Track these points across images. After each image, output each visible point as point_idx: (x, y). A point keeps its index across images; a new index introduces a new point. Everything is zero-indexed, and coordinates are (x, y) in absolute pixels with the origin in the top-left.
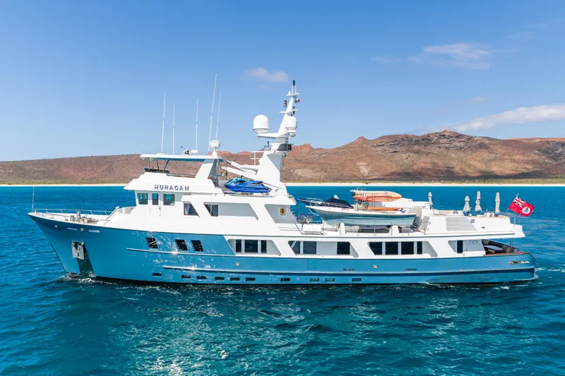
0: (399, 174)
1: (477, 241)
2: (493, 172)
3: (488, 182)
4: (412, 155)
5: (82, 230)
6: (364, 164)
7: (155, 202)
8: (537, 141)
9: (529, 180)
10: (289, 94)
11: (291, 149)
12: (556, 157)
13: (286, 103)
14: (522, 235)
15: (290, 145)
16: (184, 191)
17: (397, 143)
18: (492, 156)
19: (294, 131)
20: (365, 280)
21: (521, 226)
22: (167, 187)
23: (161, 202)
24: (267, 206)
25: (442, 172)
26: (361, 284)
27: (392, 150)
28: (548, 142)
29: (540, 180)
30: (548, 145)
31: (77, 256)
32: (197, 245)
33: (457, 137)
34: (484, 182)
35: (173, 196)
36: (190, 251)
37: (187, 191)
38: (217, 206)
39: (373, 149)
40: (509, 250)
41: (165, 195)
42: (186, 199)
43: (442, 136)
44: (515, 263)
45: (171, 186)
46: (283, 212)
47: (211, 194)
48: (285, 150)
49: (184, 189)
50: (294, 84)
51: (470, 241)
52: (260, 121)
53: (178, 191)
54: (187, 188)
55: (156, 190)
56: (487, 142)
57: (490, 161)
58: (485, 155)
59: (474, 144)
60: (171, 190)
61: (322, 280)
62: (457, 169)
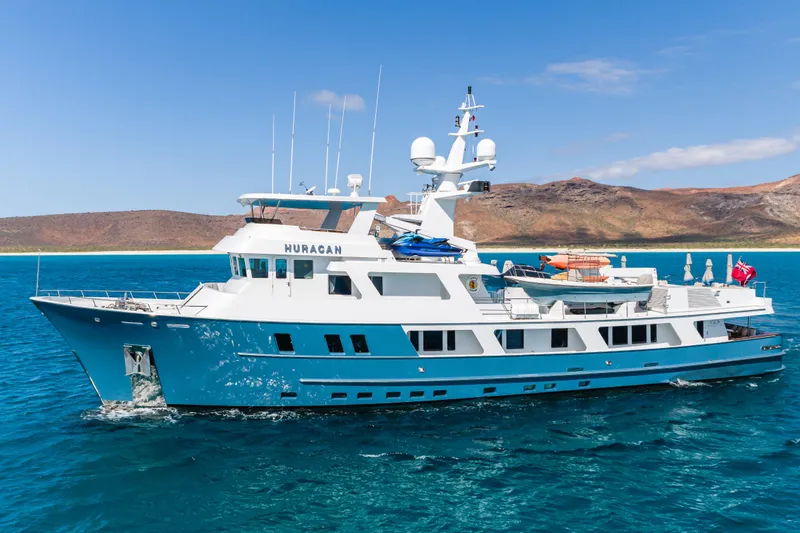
0: (515, 237)
1: (718, 321)
2: (638, 234)
3: (632, 247)
4: (531, 211)
5: (154, 324)
6: (467, 223)
7: (281, 274)
8: (693, 192)
9: (684, 244)
10: (463, 107)
11: (488, 189)
12: (718, 214)
13: (458, 119)
14: (770, 311)
15: (488, 184)
16: (334, 255)
17: (511, 194)
18: (636, 213)
19: (494, 162)
20: (595, 384)
21: (771, 299)
22: (305, 248)
23: (290, 274)
24: (462, 277)
25: (572, 235)
26: (592, 390)
27: (505, 204)
28: (707, 194)
29: (698, 243)
30: (707, 197)
31: (137, 372)
32: (360, 343)
33: (590, 187)
34: (627, 246)
35: (310, 263)
36: (348, 353)
37: (338, 255)
38: (381, 278)
39: (479, 202)
40: (745, 332)
41: (297, 263)
42: (335, 268)
43: (571, 185)
44: (767, 348)
45: (313, 247)
46: (473, 287)
47: (376, 259)
48: (479, 191)
49: (333, 250)
50: (470, 91)
51: (711, 321)
52: (422, 147)
53: (325, 254)
54: (338, 250)
55: (288, 253)
56: (629, 194)
57: (633, 219)
58: (625, 211)
59: (612, 197)
60: (314, 254)
61: (540, 388)
62: (592, 231)
